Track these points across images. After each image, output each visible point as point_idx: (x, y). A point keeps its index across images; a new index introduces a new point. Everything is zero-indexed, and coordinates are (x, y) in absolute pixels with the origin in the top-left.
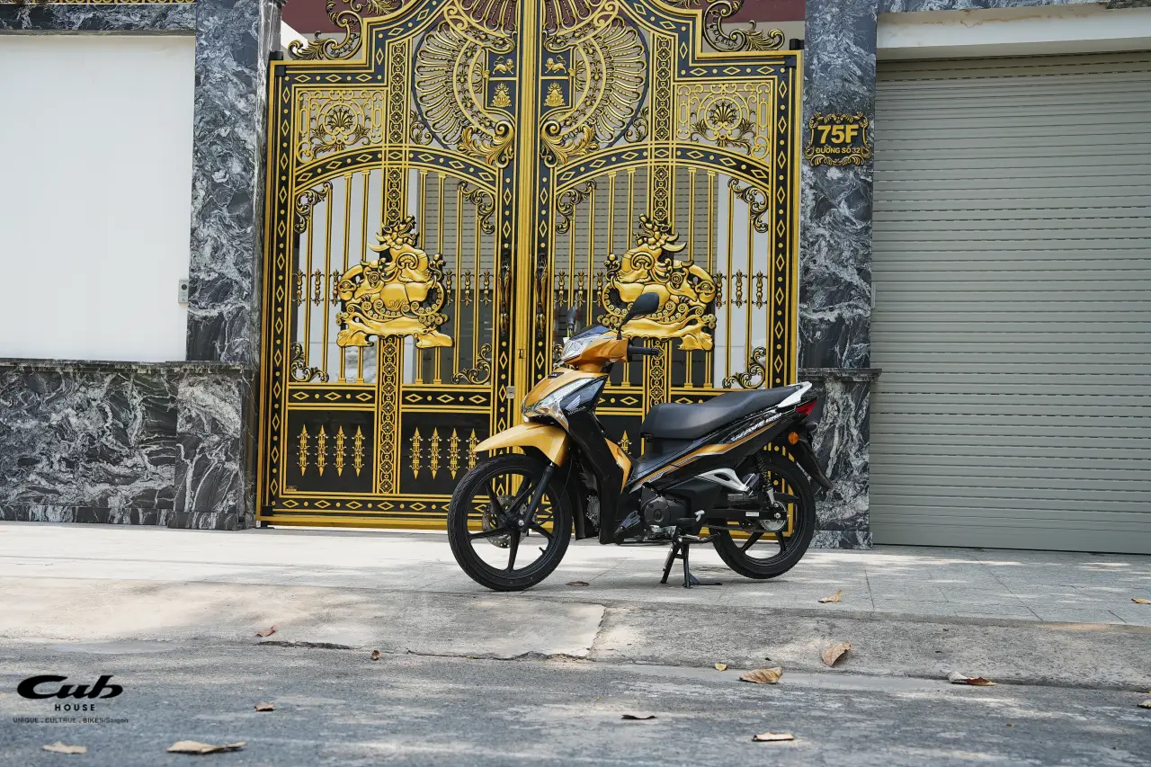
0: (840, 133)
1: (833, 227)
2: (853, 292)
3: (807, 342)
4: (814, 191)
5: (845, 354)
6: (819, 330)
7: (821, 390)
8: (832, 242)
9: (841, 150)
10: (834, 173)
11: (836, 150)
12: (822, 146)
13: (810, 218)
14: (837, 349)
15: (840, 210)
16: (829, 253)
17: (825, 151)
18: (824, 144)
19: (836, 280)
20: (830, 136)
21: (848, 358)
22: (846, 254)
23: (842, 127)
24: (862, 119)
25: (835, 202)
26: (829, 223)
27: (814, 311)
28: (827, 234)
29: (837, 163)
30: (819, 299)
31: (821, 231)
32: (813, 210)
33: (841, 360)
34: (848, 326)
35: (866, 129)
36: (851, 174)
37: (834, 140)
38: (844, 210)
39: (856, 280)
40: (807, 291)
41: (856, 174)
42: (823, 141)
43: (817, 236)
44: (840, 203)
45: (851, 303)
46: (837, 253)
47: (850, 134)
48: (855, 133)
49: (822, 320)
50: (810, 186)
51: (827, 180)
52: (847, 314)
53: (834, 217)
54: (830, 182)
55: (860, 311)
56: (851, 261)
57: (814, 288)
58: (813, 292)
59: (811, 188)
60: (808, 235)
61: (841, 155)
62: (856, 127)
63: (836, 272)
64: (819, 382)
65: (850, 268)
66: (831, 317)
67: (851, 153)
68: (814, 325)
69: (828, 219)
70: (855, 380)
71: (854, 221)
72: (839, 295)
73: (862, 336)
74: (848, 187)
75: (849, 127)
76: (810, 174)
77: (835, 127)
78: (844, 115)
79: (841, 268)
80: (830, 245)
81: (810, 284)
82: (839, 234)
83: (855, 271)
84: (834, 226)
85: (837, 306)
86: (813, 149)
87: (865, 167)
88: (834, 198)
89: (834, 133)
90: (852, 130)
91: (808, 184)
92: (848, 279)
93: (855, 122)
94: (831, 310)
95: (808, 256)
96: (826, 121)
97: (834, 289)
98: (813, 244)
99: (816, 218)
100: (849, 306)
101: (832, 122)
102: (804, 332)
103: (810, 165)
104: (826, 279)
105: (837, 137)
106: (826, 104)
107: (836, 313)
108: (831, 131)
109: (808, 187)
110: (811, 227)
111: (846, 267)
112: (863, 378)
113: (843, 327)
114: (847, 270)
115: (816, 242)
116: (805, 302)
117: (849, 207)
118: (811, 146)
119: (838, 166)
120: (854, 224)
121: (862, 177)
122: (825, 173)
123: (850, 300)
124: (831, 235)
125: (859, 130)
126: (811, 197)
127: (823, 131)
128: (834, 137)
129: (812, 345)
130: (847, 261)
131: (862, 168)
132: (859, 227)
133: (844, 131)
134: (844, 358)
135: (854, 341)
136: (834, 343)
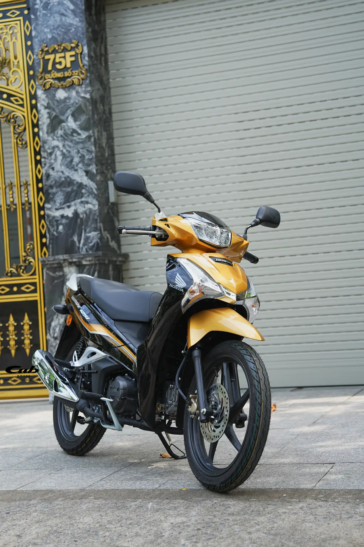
0: (62, 60)
1: (64, 139)
2: (84, 191)
3: (53, 235)
4: (47, 111)
5: (82, 241)
6: (61, 224)
7: (61, 274)
8: (65, 151)
9: (64, 74)
10: (61, 94)
11: (59, 75)
12: (49, 72)
13: (47, 133)
14: (75, 239)
15: (69, 124)
16: (64, 161)
17: (52, 76)
18: (51, 71)
19: (69, 182)
20: (54, 63)
21: (84, 245)
22: (76, 160)
23: (62, 55)
24: (77, 46)
25: (63, 118)
26: (61, 136)
27: (57, 209)
28: (60, 145)
29: (62, 85)
30: (59, 198)
31: (55, 143)
32: (48, 126)
33: (79, 248)
34: (82, 219)
35: (81, 54)
36: (74, 93)
37: (58, 66)
38: (71, 124)
39: (85, 180)
40: (49, 194)
41: (77, 93)
42: (50, 68)
43: (54, 148)
44: (67, 118)
45: (83, 199)
46: (69, 159)
47: (69, 59)
48: (73, 59)
49: (62, 216)
50: (44, 106)
51: (57, 100)
52: (81, 209)
53: (65, 130)
54: (59, 102)
55: (90, 206)
56: (80, 165)
57: (54, 190)
58: (54, 194)
59: (46, 108)
60: (47, 147)
61: (64, 79)
62: (73, 53)
63: (70, 175)
64: (58, 267)
65: (79, 171)
66: (69, 212)
67: (72, 76)
68: (57, 221)
69: (60, 132)
70: (84, 263)
71: (80, 131)
72: (74, 194)
73: (93, 226)
74: (73, 104)
75: (68, 54)
76: (43, 96)
77: (58, 55)
78: (63, 45)
79: (73, 172)
80: (63, 154)
81: (51, 187)
82: (70, 144)
83: (84, 174)
84: (65, 137)
85: (73, 203)
86: (43, 75)
87: (83, 86)
88: (63, 114)
89: (57, 60)
90: (71, 56)
91: (42, 105)
92: (79, 180)
93: (72, 49)
94: (69, 207)
95: (48, 165)
96: (50, 51)
97: (69, 189)
98: (51, 154)
99: (51, 132)
100: (82, 202)
101: (54, 52)
102: (50, 227)
103: (42, 90)
104: (63, 182)
105: (60, 63)
106: (49, 36)
107: (72, 209)
108: (55, 59)
109: (43, 108)
110: (48, 140)
111: (76, 170)
112: (90, 261)
113: (79, 220)
114: (78, 173)
115: (53, 152)
116: (49, 203)
117: (75, 120)
118: (42, 73)
119: (64, 88)
120: (79, 134)
121: (82, 95)
122: (54, 95)
123: (82, 197)
124: (64, 146)
125: (76, 55)
126: (46, 116)
127: (49, 59)
128: (57, 63)
129: (57, 237)
130: (77, 165)
131: (82, 88)
132: (84, 136)
133: (64, 57)
134: (81, 245)
135: (88, 230)
136: (73, 234)
